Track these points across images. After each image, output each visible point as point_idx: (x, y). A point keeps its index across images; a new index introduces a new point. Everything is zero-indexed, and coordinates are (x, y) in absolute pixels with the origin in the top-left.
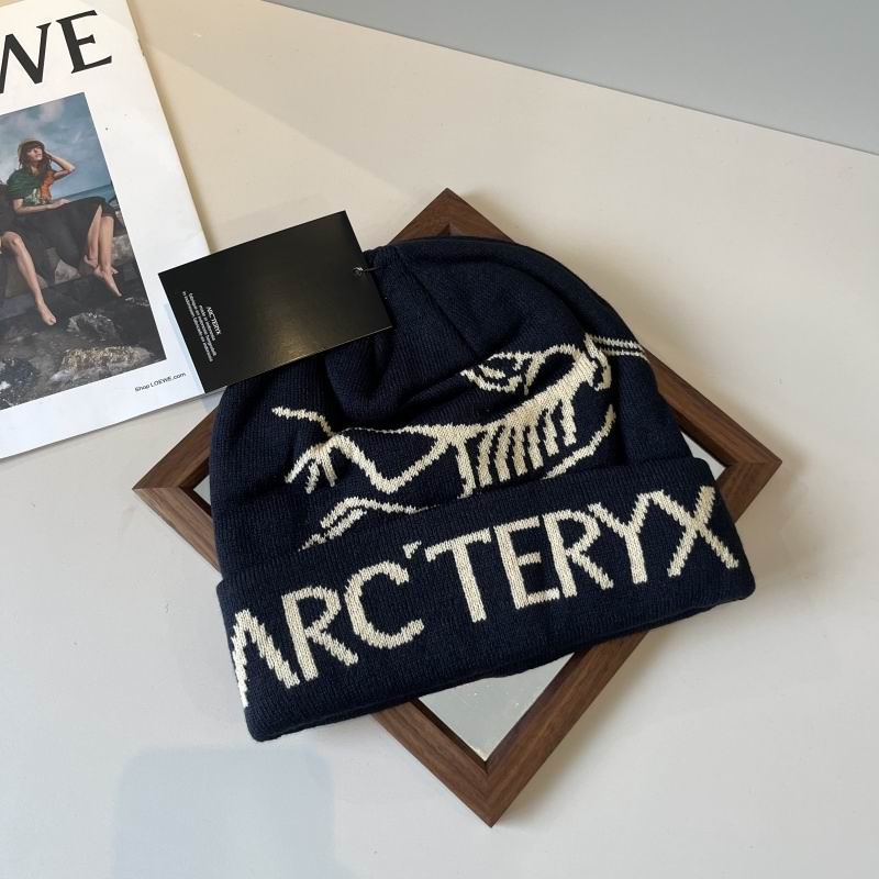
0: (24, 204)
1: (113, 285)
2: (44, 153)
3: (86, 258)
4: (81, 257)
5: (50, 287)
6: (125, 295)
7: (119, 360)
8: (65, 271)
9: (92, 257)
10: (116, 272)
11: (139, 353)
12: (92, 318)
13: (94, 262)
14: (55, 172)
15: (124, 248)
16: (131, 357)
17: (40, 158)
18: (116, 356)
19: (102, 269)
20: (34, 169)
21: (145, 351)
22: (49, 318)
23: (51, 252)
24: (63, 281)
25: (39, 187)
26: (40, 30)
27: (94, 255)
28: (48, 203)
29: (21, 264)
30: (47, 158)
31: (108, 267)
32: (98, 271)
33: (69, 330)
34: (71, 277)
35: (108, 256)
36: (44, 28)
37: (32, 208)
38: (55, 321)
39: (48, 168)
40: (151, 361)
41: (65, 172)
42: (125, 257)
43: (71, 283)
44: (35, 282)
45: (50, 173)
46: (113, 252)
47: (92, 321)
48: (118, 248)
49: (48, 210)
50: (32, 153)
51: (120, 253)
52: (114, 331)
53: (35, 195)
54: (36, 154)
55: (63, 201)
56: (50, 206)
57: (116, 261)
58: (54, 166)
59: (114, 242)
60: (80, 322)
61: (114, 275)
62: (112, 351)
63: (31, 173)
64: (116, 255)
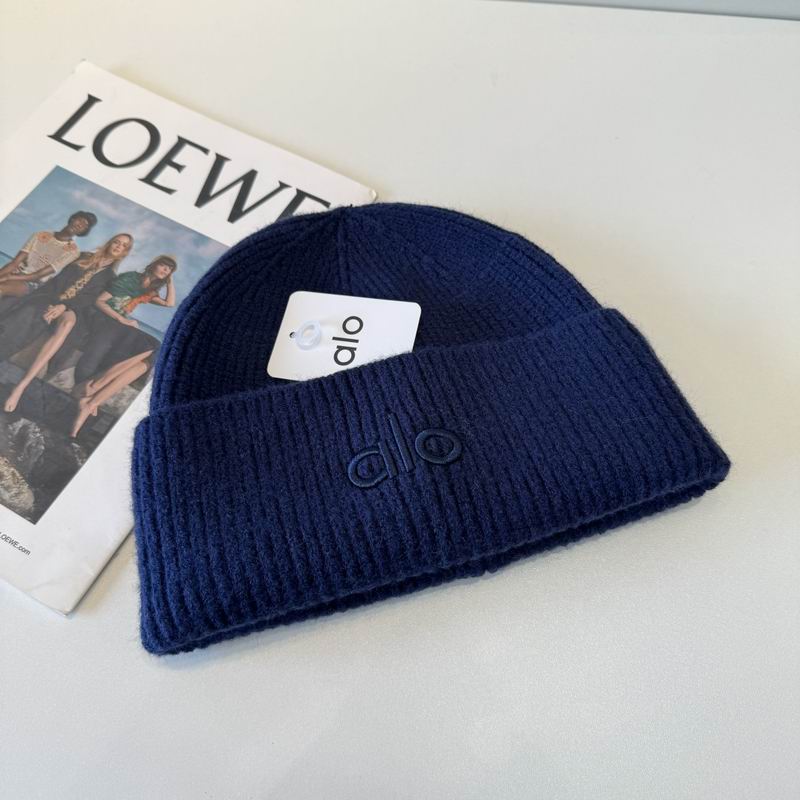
0: (107, 302)
1: (80, 422)
2: (169, 275)
3: (91, 382)
4: (89, 379)
5: (42, 382)
6: (76, 440)
7: (7, 488)
8: (66, 378)
9: (94, 386)
10: (95, 414)
11: (27, 498)
12: (35, 433)
13: (90, 391)
14: (157, 296)
15: (124, 402)
16: (17, 495)
17: (161, 277)
18: (11, 482)
19: (88, 402)
20: (147, 281)
21: (32, 501)
22: (11, 404)
23: (77, 354)
24: (56, 385)
25: (133, 297)
26: (278, 185)
27: (98, 386)
28: (123, 315)
29: (48, 344)
30: (166, 281)
31: (94, 406)
32: (84, 401)
33: (11, 428)
34: (63, 387)
35: (105, 398)
36: (283, 186)
37: (108, 309)
38: (12, 409)
39: (156, 289)
40: (24, 514)
41: (164, 303)
42: (116, 409)
43: (58, 391)
44: (39, 367)
45: (154, 293)
46: (112, 397)
47: (31, 436)
48: (121, 396)
49: (117, 320)
50: (161, 268)
51: (116, 401)
52: (36, 460)
53: (122, 301)
54: (162, 271)
55: (134, 324)
56: (122, 319)
57: (106, 405)
58: (162, 292)
59: (124, 389)
60: (25, 427)
61: (90, 415)
62: (13, 474)
63: (141, 283)
64: (112, 401)
